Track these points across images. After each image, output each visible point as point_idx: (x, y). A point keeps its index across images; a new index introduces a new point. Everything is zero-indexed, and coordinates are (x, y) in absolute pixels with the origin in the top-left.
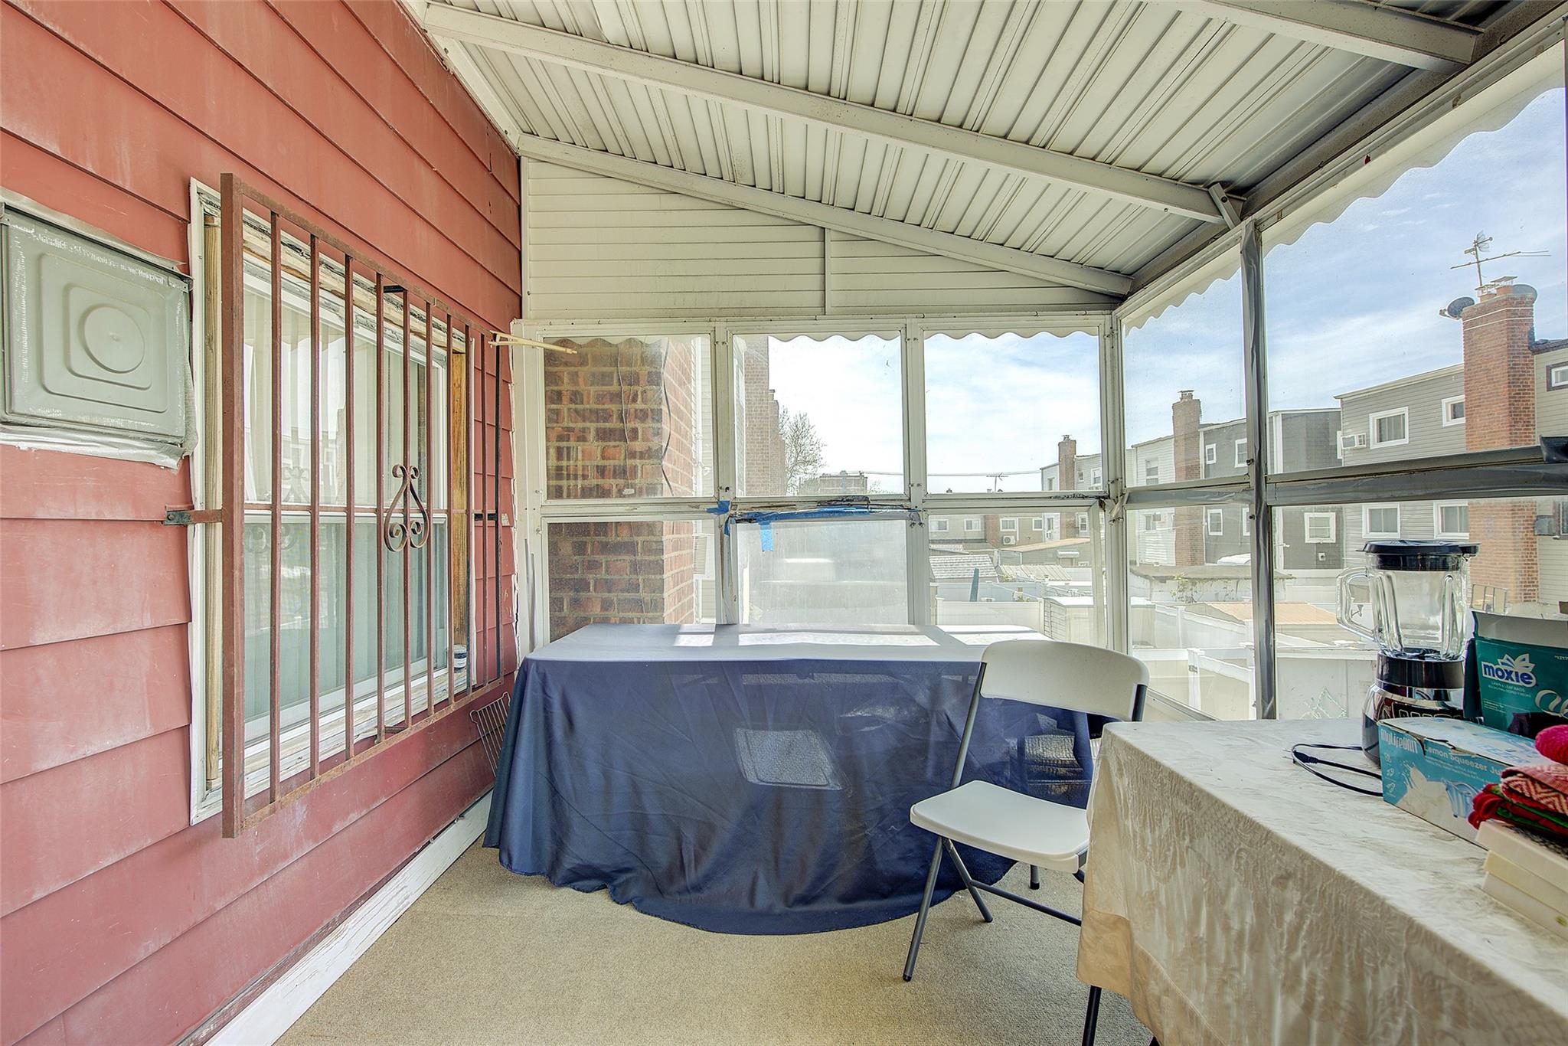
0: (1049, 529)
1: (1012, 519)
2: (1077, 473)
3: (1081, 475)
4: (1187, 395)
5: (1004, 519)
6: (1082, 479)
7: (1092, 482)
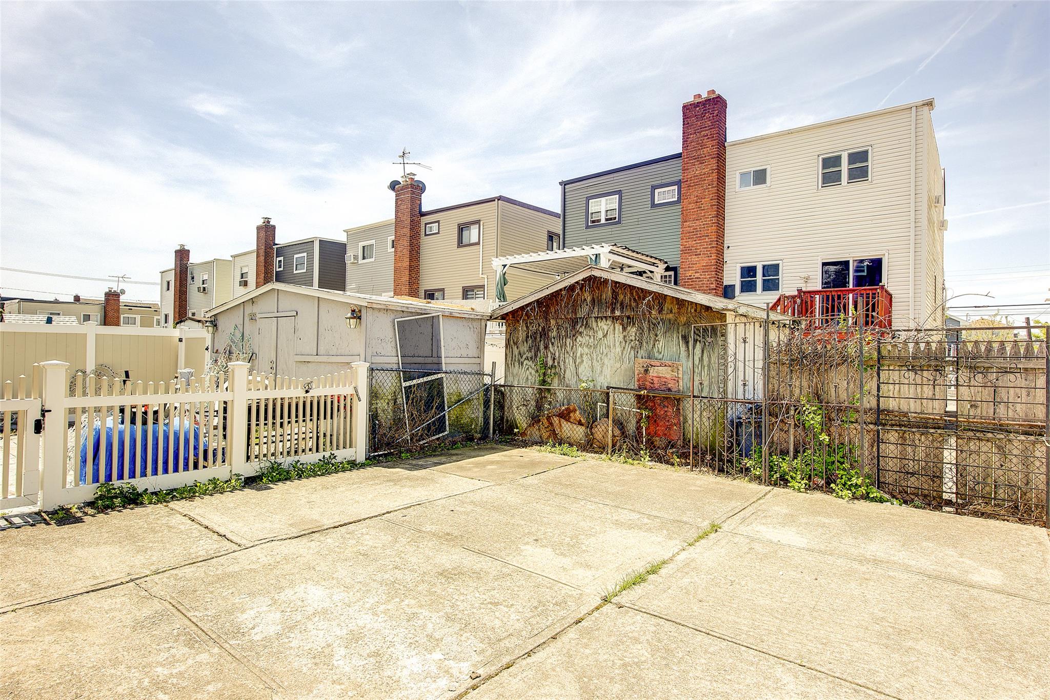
0: (166, 323)
1: (134, 316)
2: (189, 277)
3: (193, 278)
4: (267, 221)
5: (126, 315)
6: (193, 281)
7: (201, 283)
